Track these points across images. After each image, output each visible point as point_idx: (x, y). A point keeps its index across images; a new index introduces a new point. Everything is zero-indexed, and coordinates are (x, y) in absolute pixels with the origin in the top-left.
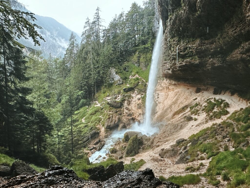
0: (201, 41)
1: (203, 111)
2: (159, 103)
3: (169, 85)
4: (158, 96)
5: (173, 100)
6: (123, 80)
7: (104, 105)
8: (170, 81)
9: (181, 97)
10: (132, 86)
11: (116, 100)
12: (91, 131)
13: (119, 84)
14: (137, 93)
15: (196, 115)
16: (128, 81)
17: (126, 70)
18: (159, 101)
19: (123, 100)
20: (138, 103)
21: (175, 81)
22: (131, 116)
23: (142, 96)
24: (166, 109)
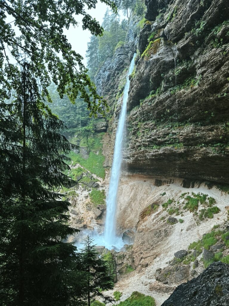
0: (196, 127)
1: (186, 210)
3: (121, 177)
5: (131, 196)
9: (139, 192)
10: (76, 179)
14: (82, 189)
20: (87, 202)
22: (81, 223)
23: (90, 192)
24: (125, 208)
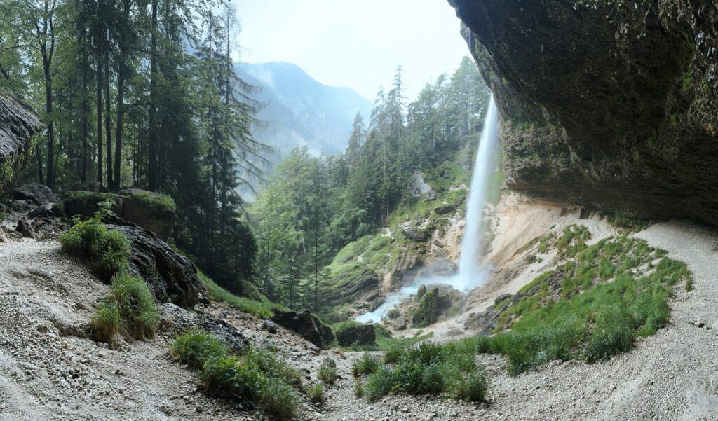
1: (555, 247)
2: (499, 234)
3: (518, 204)
4: (498, 221)
6: (437, 192)
7: (397, 235)
8: (521, 196)
9: (535, 224)
10: (453, 204)
11: (419, 228)
12: (364, 276)
13: (428, 200)
14: (459, 217)
16: (447, 195)
18: (498, 231)
19: (432, 228)
20: (460, 234)
21: (528, 197)
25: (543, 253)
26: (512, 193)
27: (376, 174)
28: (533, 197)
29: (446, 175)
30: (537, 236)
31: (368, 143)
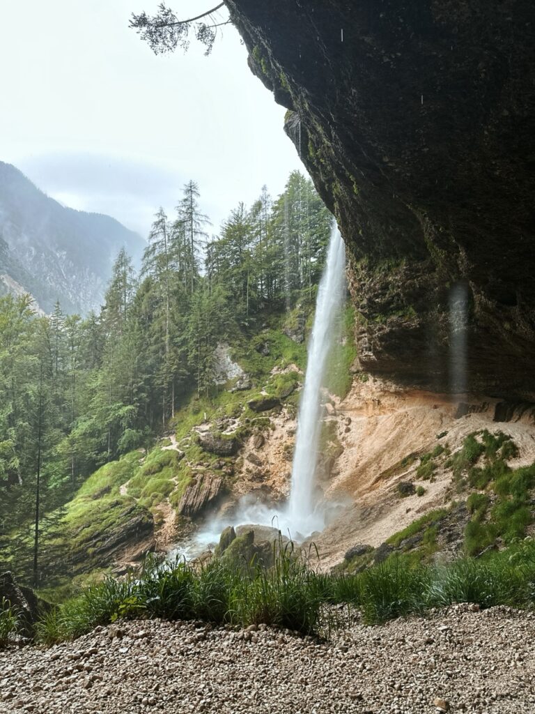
0: (410, 265)
1: (448, 469)
2: (350, 445)
3: (381, 396)
4: (349, 424)
5: (389, 439)
6: (253, 376)
7: (187, 446)
8: (385, 383)
9: (411, 431)
10: (277, 395)
11: (223, 433)
12: (129, 518)
13: (239, 390)
14: (287, 416)
15: (428, 478)
16: (267, 382)
17: (264, 350)
18: (349, 440)
19: (245, 435)
20: (288, 443)
21: (397, 384)
22: (262, 481)
24: (366, 463)
25: (425, 479)
26: (371, 379)
27: (153, 348)
28: (406, 385)
29: (266, 351)
30: (414, 451)
31: (139, 298)
